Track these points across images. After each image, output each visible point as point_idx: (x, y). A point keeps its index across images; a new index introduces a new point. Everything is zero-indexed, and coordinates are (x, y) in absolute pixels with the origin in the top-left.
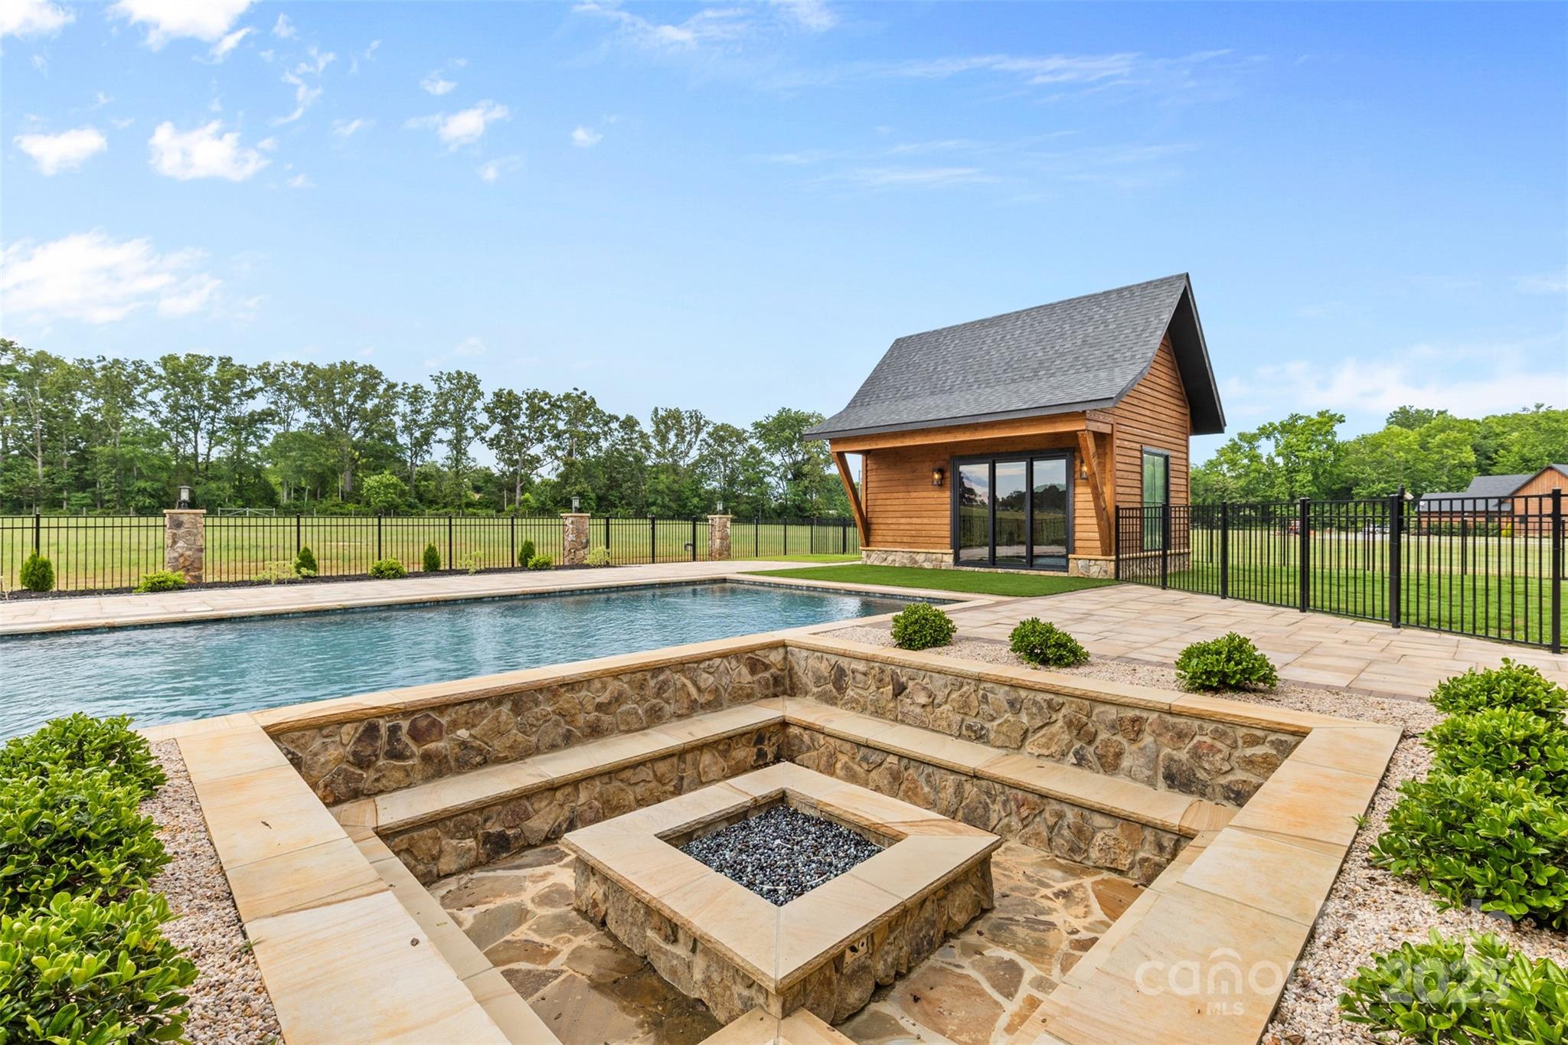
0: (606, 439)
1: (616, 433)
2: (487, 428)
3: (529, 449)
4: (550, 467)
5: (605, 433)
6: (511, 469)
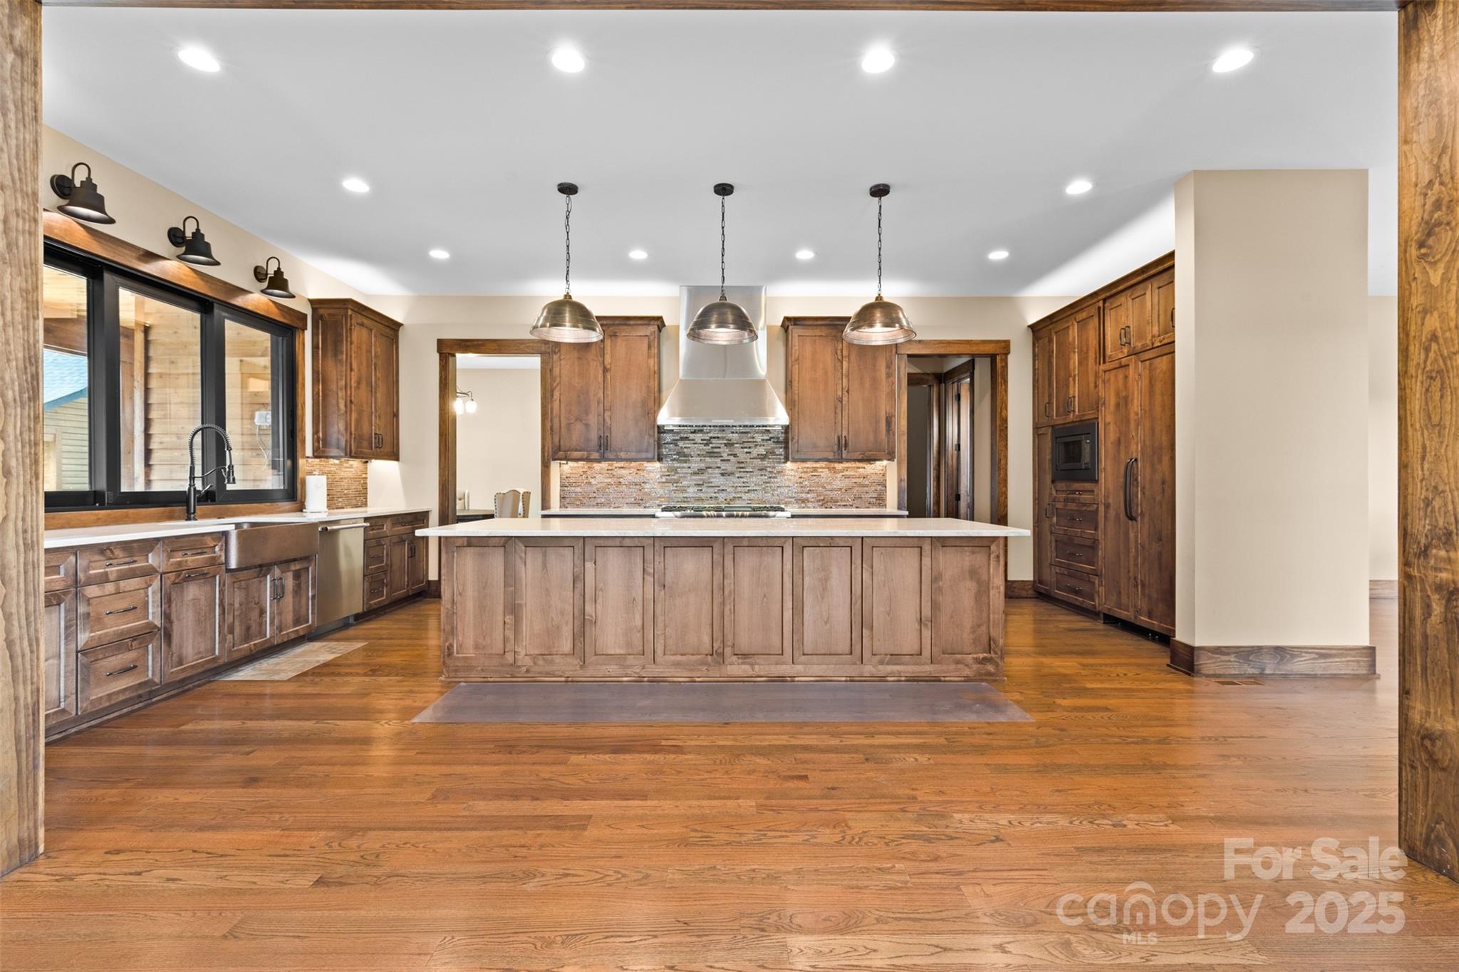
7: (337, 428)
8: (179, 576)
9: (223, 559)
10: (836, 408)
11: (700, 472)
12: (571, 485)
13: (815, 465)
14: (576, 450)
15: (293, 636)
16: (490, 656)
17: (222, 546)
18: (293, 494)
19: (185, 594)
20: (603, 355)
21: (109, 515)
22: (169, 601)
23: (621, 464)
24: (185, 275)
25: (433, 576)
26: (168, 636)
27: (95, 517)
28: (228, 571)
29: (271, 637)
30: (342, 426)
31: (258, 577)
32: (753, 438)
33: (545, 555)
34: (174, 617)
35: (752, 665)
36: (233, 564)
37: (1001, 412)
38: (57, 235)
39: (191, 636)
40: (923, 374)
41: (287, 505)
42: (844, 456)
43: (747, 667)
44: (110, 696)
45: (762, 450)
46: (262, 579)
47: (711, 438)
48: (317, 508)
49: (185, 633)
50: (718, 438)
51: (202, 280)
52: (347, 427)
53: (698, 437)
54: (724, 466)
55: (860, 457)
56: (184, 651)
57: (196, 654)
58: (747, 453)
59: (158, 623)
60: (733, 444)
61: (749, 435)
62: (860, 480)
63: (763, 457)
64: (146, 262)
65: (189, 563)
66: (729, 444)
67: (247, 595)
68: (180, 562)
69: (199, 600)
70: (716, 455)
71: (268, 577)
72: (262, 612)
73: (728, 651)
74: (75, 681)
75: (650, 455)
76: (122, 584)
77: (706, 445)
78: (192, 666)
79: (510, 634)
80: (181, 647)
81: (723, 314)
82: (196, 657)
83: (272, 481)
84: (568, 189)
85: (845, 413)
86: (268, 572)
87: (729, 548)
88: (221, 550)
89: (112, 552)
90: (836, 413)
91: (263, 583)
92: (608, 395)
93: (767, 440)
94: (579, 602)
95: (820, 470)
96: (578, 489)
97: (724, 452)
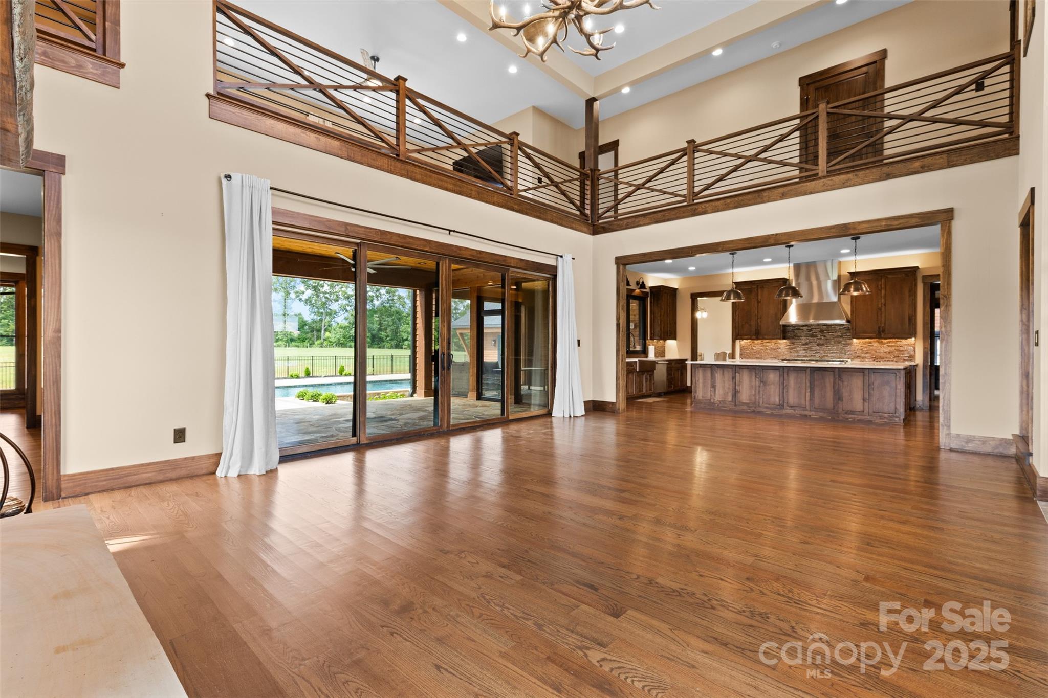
0: (378, 300)
1: (384, 296)
2: (303, 293)
3: (329, 305)
4: (343, 317)
5: (377, 297)
6: (319, 318)
7: (657, 329)
9: (636, 368)
10: (877, 313)
11: (806, 344)
12: (744, 349)
13: (870, 340)
14: (746, 335)
16: (707, 400)
18: (645, 352)
20: (758, 296)
23: (767, 341)
25: (689, 384)
30: (659, 329)
31: (642, 375)
32: (835, 328)
33: (723, 370)
35: (795, 410)
36: (638, 371)
41: (643, 355)
42: (882, 336)
43: (792, 411)
45: (839, 334)
47: (812, 328)
48: (652, 356)
50: (816, 328)
52: (661, 329)
53: (805, 328)
54: (819, 341)
58: (831, 335)
60: (823, 331)
63: (840, 337)
66: (821, 331)
67: (640, 380)
69: (631, 378)
70: (814, 336)
72: (643, 386)
73: (785, 404)
75: (778, 337)
77: (809, 331)
79: (713, 394)
81: (788, 292)
83: (638, 348)
85: (883, 315)
86: (644, 374)
87: (786, 370)
88: (635, 366)
90: (877, 315)
92: (759, 312)
93: (842, 329)
94: (734, 386)
95: (873, 343)
96: (748, 351)
97: (819, 335)
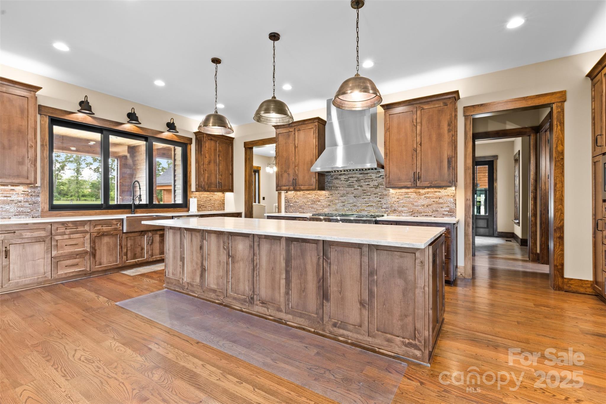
8: (99, 234)
9: (121, 228)
10: (413, 155)
11: (344, 195)
12: (289, 202)
13: (406, 191)
14: (285, 186)
15: (159, 259)
17: (121, 224)
18: (187, 205)
19: (102, 240)
20: (295, 140)
21: (100, 212)
22: (94, 242)
24: (133, 129)
26: (94, 255)
27: (95, 212)
28: (123, 233)
29: (146, 259)
30: (202, 179)
31: (140, 236)
32: (371, 176)
33: (191, 235)
34: (97, 248)
35: (267, 309)
36: (125, 231)
37: (557, 147)
38: (80, 120)
39: (105, 255)
40: (522, 128)
41: (182, 209)
42: (418, 185)
43: (265, 309)
44: (66, 274)
45: (376, 183)
46: (142, 236)
47: (349, 177)
49: (102, 254)
50: (353, 177)
51: (141, 130)
52: (204, 180)
54: (355, 192)
55: (429, 185)
56: (102, 261)
57: (107, 262)
58: (367, 185)
59: (89, 250)
60: (360, 180)
61: (369, 175)
62: (437, 200)
63: (376, 187)
64: (117, 126)
65: (104, 229)
66: (358, 180)
67: (134, 243)
68: (100, 229)
69: (110, 243)
70: (352, 186)
71: (145, 236)
72: (142, 249)
74: (50, 267)
75: (314, 187)
76: (72, 236)
77: (347, 181)
78: (105, 266)
79: (182, 271)
80: (100, 259)
82: (108, 263)
84: (216, 61)
85: (419, 158)
86: (145, 234)
88: (120, 225)
89: (67, 224)
90: (412, 158)
91: (143, 239)
92: (296, 159)
93: (378, 177)
95: (410, 194)
97: (355, 184)
